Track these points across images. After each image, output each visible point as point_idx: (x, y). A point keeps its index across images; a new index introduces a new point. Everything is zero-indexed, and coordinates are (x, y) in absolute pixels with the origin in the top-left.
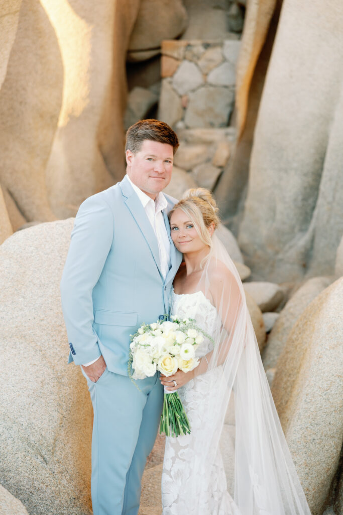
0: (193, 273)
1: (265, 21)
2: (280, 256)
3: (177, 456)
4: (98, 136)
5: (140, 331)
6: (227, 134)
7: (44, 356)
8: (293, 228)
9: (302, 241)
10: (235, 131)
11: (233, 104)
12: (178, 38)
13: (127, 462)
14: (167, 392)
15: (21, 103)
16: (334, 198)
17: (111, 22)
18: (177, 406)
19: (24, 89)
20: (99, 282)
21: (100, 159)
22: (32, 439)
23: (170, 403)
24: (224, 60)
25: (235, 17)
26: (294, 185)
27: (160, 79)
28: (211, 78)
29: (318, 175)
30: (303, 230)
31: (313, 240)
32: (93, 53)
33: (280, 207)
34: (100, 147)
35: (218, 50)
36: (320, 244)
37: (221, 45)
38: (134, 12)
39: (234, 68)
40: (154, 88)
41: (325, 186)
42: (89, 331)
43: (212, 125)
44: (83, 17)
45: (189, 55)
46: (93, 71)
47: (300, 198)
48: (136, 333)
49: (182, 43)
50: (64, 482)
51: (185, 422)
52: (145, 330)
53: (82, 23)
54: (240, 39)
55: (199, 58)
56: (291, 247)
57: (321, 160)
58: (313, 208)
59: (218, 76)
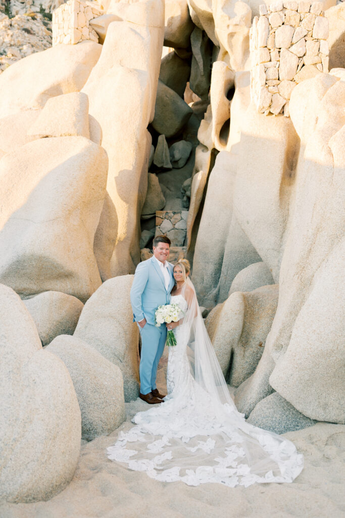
0: (179, 289)
1: (198, 203)
2: (206, 298)
3: (173, 355)
4: (130, 249)
5: (159, 308)
6: (183, 249)
7: (120, 324)
8: (211, 286)
9: (215, 291)
10: (186, 248)
11: (185, 237)
12: (162, 210)
13: (153, 358)
14: (168, 330)
15: (101, 235)
16: (227, 273)
17: (136, 203)
18: (172, 335)
19: (102, 229)
20: (144, 292)
21: (131, 258)
22: (116, 353)
23: (169, 334)
24: (182, 219)
25: (186, 202)
26: (211, 268)
27: (155, 226)
28: (176, 226)
29: (220, 265)
30: (215, 287)
31: (219, 291)
32: (129, 215)
33: (205, 277)
34: (130, 253)
35: (179, 215)
36: (222, 292)
37: (181, 213)
38: (144, 199)
39: (186, 222)
40: (152, 230)
41: (224, 269)
42: (140, 309)
43: (177, 245)
44: (124, 201)
45: (167, 217)
46: (128, 223)
47: (213, 274)
48: (157, 309)
49: (164, 212)
50: (128, 369)
51: (175, 341)
52: (160, 308)
53: (124, 203)
54: (188, 210)
55: (171, 218)
56: (210, 294)
57: (222, 258)
58: (219, 278)
59: (179, 225)
